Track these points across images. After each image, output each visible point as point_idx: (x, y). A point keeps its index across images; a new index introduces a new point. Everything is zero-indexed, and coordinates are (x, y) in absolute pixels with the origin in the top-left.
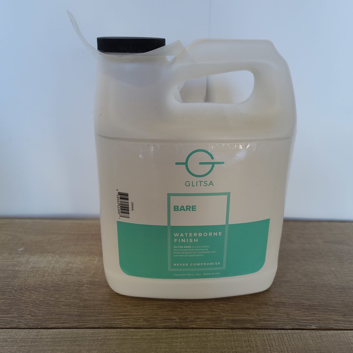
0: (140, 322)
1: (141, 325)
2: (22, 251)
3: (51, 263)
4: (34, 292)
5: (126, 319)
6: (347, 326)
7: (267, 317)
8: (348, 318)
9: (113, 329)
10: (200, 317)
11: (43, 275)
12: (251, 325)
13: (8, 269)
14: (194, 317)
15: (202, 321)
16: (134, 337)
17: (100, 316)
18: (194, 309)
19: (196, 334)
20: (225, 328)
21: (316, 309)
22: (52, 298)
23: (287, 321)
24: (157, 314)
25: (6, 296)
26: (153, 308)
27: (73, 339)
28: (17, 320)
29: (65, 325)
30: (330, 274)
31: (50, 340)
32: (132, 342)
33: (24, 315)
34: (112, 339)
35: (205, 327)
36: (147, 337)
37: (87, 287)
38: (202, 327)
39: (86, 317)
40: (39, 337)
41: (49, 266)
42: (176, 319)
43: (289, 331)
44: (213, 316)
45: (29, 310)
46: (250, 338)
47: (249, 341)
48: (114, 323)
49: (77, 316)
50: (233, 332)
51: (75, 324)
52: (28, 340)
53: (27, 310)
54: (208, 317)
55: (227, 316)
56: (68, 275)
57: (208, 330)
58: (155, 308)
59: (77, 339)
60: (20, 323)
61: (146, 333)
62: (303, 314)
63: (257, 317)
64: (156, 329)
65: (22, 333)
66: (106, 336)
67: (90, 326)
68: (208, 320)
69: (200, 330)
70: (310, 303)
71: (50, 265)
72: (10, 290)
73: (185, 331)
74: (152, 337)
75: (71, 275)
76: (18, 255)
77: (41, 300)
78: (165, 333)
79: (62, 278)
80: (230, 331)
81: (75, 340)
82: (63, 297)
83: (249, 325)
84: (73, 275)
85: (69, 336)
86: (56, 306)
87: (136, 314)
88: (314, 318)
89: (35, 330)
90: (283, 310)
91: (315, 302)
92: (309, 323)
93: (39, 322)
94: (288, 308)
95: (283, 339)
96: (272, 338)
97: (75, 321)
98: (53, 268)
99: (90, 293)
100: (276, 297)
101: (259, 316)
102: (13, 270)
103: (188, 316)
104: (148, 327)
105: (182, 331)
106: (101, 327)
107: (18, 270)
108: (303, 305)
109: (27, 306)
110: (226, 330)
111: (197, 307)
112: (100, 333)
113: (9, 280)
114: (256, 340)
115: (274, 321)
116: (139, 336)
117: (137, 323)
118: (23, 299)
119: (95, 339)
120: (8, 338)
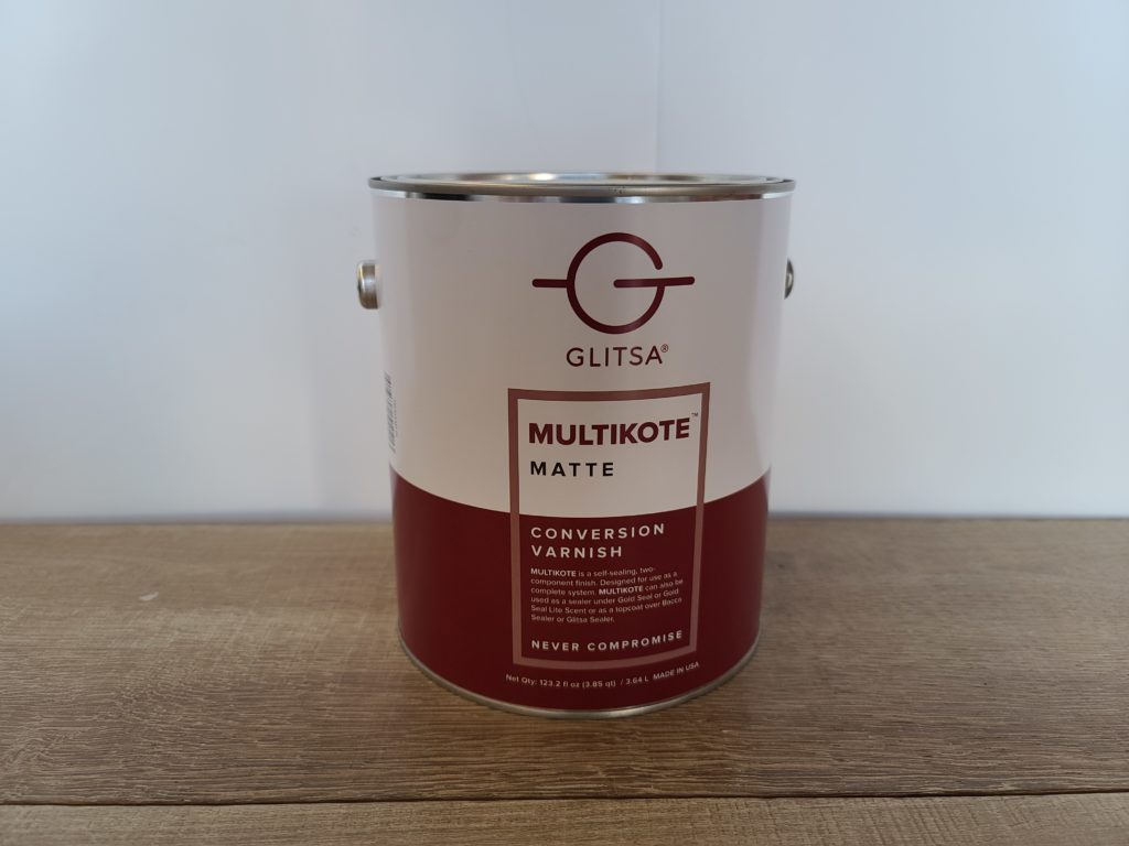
0: (490, 781)
1: (491, 790)
2: (153, 600)
3: (232, 630)
4: (177, 705)
5: (447, 773)
6: (1103, 780)
7: (866, 763)
8: (1101, 760)
9: (408, 803)
10: (667, 764)
11: (208, 661)
12: (822, 786)
13: (109, 646)
14: (651, 765)
15: (671, 777)
16: (473, 825)
17: (370, 765)
18: (647, 745)
19: (659, 814)
20: (746, 794)
21: (1006, 738)
22: (230, 722)
23: (925, 771)
24: (538, 758)
25: (95, 717)
26: (528, 744)
27: (286, 833)
28: (122, 782)
29: (265, 794)
30: (1026, 646)
31: (216, 835)
32: (466, 839)
33: (144, 768)
34: (407, 832)
35: (685, 793)
36: (513, 824)
37: (332, 690)
38: (677, 793)
39: (329, 771)
40: (184, 829)
41: (227, 636)
42: (596, 772)
43: (937, 799)
44: (704, 762)
45: (159, 752)
46: (824, 823)
47: (821, 832)
48: (411, 787)
49: (301, 767)
50: (769, 806)
51: (296, 791)
52: (151, 836)
53: (154, 753)
54: (690, 763)
55: (749, 762)
56: (282, 659)
57: (694, 802)
58: (533, 744)
59: (299, 831)
60: (130, 790)
61: (509, 814)
62: (970, 752)
63: (836, 762)
64: (538, 802)
65: (137, 817)
66: (388, 823)
67: (340, 794)
68: (692, 772)
69: (670, 803)
70: (984, 722)
71: (230, 635)
72: (109, 701)
73: (628, 805)
74: (528, 823)
75: (288, 658)
76: (138, 613)
77: (195, 727)
78: (567, 813)
79: (262, 667)
80: (763, 802)
81: (295, 837)
82: (263, 718)
83: (814, 786)
84: (293, 660)
85: (276, 825)
86: (241, 741)
87: (475, 759)
88: (1004, 762)
89: (174, 808)
90: (910, 742)
91: (999, 720)
92: (992, 776)
93: (187, 787)
94: (923, 736)
95: (924, 823)
96: (888, 820)
97: (295, 780)
98: (237, 643)
99: (341, 706)
100: (884, 709)
101: (841, 760)
102: (121, 649)
103: (633, 763)
104: (514, 795)
105: (617, 805)
106: (373, 796)
107: (136, 650)
108: (965, 729)
109: (157, 742)
110: (749, 801)
111: (654, 738)
112: (369, 813)
113: (110, 674)
114: (843, 828)
115: (888, 773)
116: (489, 821)
117: (482, 786)
118: (145, 725)
119: (355, 831)
120: (93, 832)
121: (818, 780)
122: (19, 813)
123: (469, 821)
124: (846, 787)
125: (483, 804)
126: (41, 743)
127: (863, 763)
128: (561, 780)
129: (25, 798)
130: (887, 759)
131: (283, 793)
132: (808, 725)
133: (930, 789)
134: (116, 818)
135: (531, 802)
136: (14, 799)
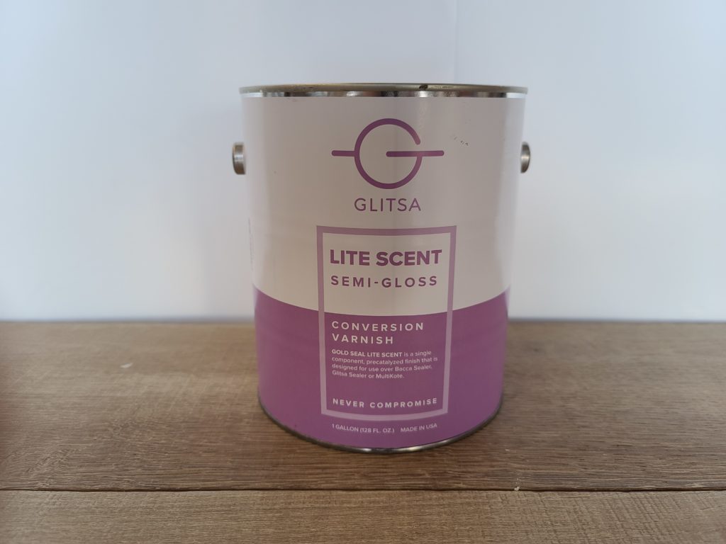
0: (355, 479)
1: (356, 485)
2: (130, 368)
3: (181, 386)
4: (148, 430)
5: (326, 473)
7: (603, 470)
9: (302, 491)
10: (470, 470)
11: (166, 404)
12: (575, 484)
13: (103, 395)
14: (460, 470)
15: (474, 477)
16: (345, 505)
17: (275, 468)
18: (456, 458)
19: (467, 500)
21: (694, 456)
22: (183, 441)
23: (643, 476)
25: (95, 438)
27: (224, 508)
28: (115, 477)
29: (209, 484)
30: (703, 400)
31: (178, 510)
32: (341, 514)
33: (129, 468)
34: (302, 509)
35: (483, 487)
36: (372, 505)
37: (248, 423)
38: (478, 487)
39: (249, 471)
40: (156, 506)
41: (178, 390)
42: (424, 474)
43: (652, 493)
45: (138, 459)
46: (577, 507)
47: (576, 512)
48: (303, 482)
49: (231, 468)
50: (540, 496)
51: (229, 483)
52: (135, 510)
53: (135, 459)
54: (485, 469)
55: (524, 468)
56: (213, 404)
57: (490, 493)
59: (232, 507)
60: (120, 482)
61: (368, 499)
62: (671, 464)
63: (583, 470)
64: (387, 492)
65: (125, 499)
66: (290, 503)
67: (257, 485)
68: (486, 475)
69: (474, 493)
70: (679, 446)
71: (180, 389)
72: (104, 428)
73: (446, 494)
74: (382, 504)
75: (218, 403)
76: (120, 375)
77: (162, 444)
78: (407, 499)
79: (201, 409)
80: (536, 494)
81: (229, 511)
82: (204, 438)
83: (570, 485)
84: (222, 405)
85: (217, 503)
86: (191, 452)
87: (344, 466)
88: (695, 470)
89: (149, 493)
90: (631, 458)
91: (689, 445)
92: (687, 479)
93: (157, 480)
94: (639, 455)
95: (644, 507)
96: (620, 505)
97: (228, 477)
98: (184, 394)
99: (254, 432)
100: (612, 438)
101: (586, 469)
102: (110, 397)
103: (448, 469)
104: (371, 488)
105: (440, 494)
106: (279, 487)
107: (120, 397)
108: (667, 450)
109: (137, 453)
110: (526, 493)
111: (460, 454)
112: (277, 497)
113: (104, 412)
114: (590, 510)
115: (618, 477)
116: (355, 503)
117: (349, 482)
118: (128, 442)
119: (268, 508)
120: (97, 507)
121: (571, 480)
122: (48, 495)
123: (343, 502)
124: (589, 484)
125: (351, 493)
126: (61, 453)
127: (601, 471)
128: (401, 479)
129: (51, 487)
130: (616, 468)
131: (219, 484)
132: (562, 447)
133: (646, 487)
134: (112, 499)
135: (382, 492)
136: (44, 487)
